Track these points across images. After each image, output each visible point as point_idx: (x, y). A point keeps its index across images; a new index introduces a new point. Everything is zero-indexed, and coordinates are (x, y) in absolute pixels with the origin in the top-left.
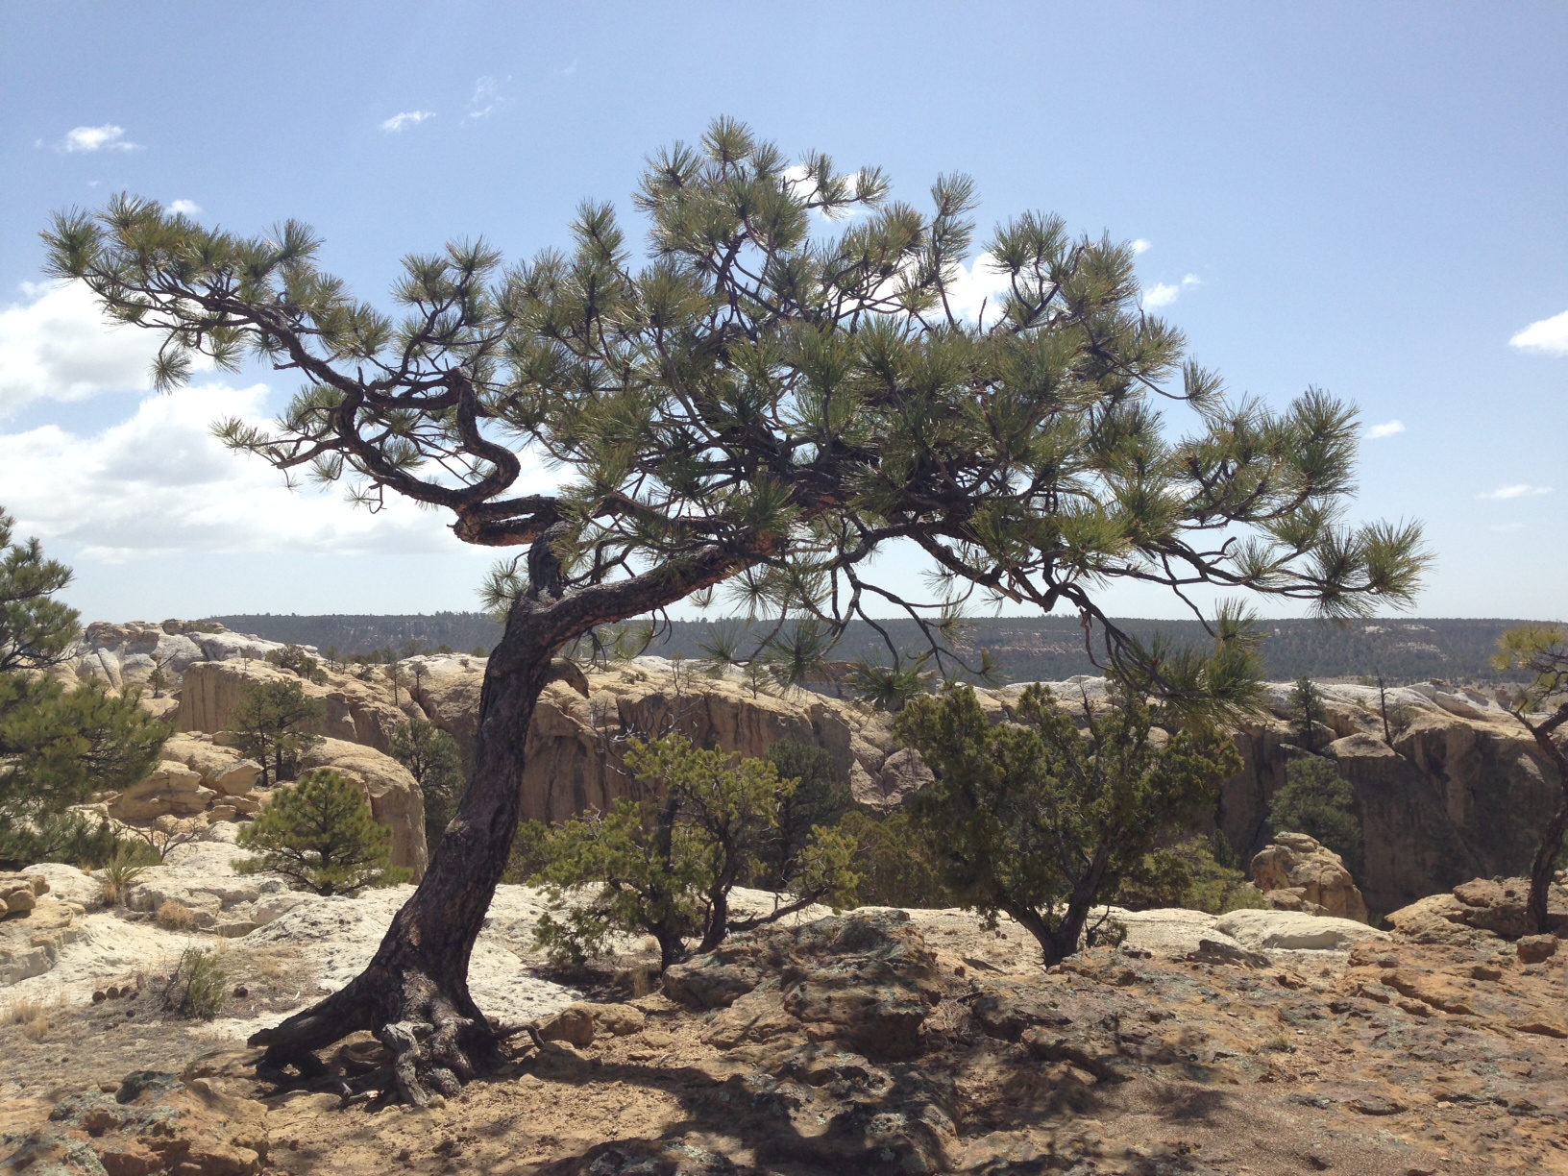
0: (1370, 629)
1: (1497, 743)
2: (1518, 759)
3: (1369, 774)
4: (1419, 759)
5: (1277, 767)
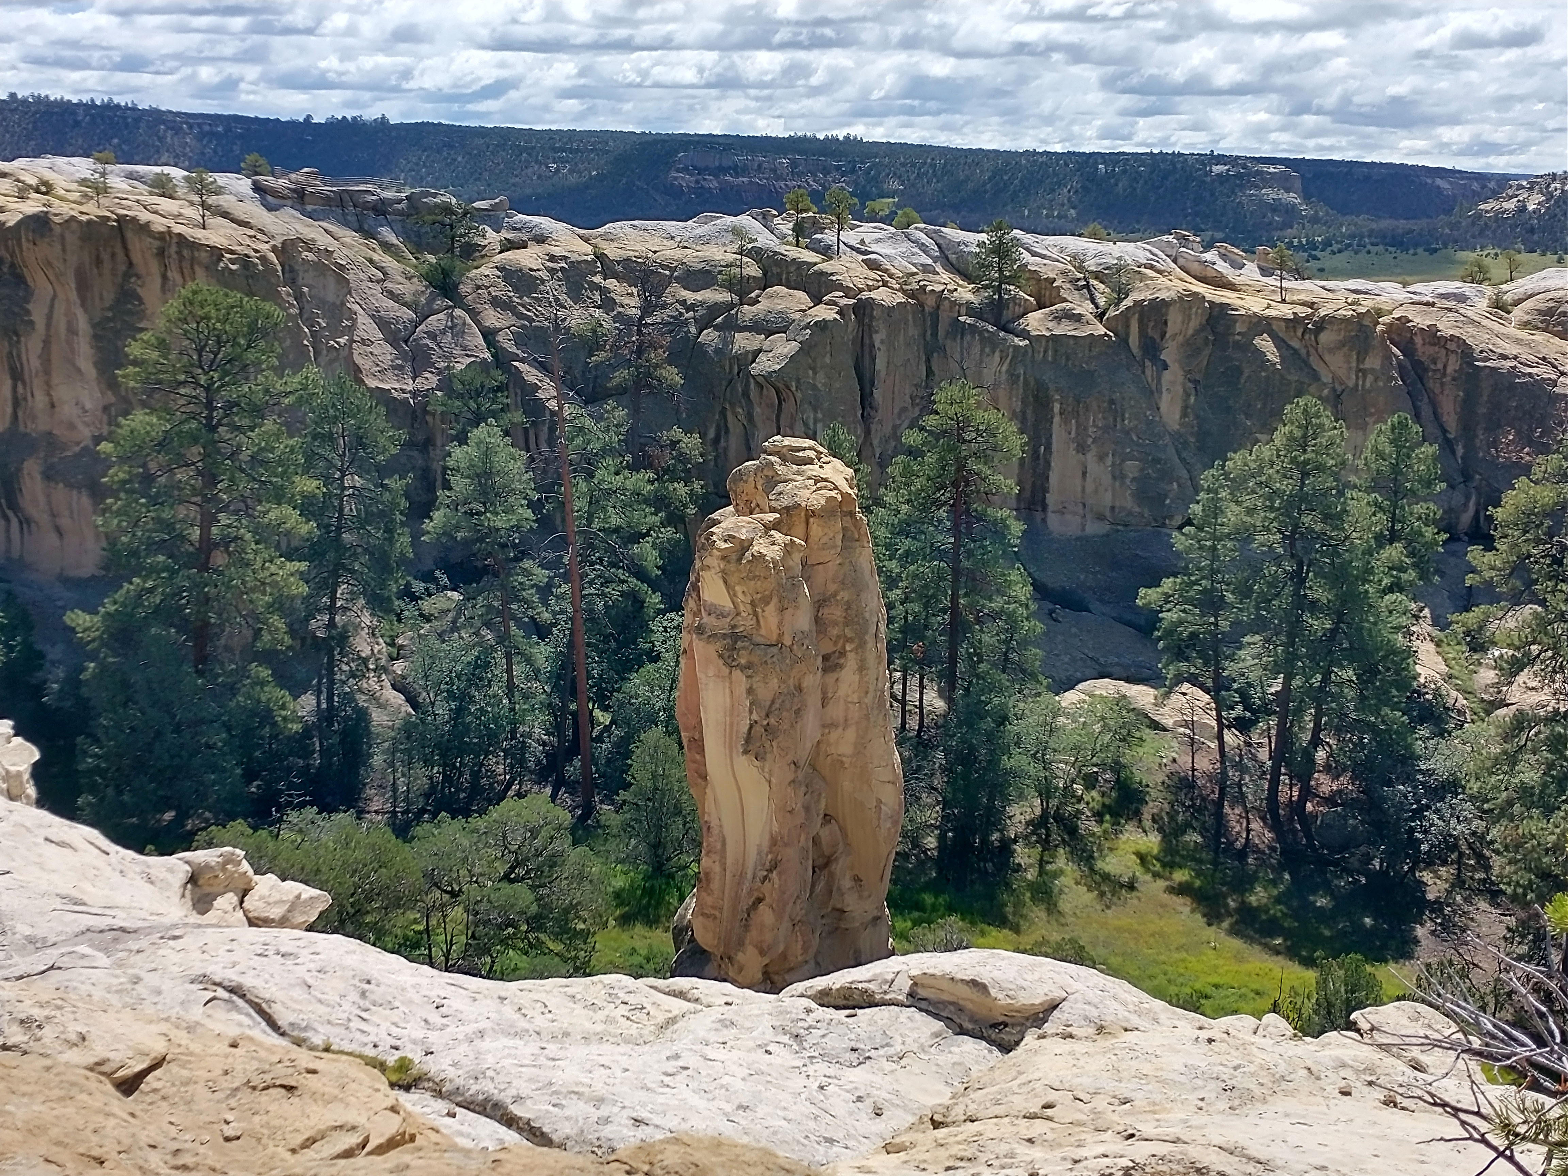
1: (1234, 319)
2: (1257, 341)
3: (1068, 359)
4: (1134, 340)
5: (954, 348)
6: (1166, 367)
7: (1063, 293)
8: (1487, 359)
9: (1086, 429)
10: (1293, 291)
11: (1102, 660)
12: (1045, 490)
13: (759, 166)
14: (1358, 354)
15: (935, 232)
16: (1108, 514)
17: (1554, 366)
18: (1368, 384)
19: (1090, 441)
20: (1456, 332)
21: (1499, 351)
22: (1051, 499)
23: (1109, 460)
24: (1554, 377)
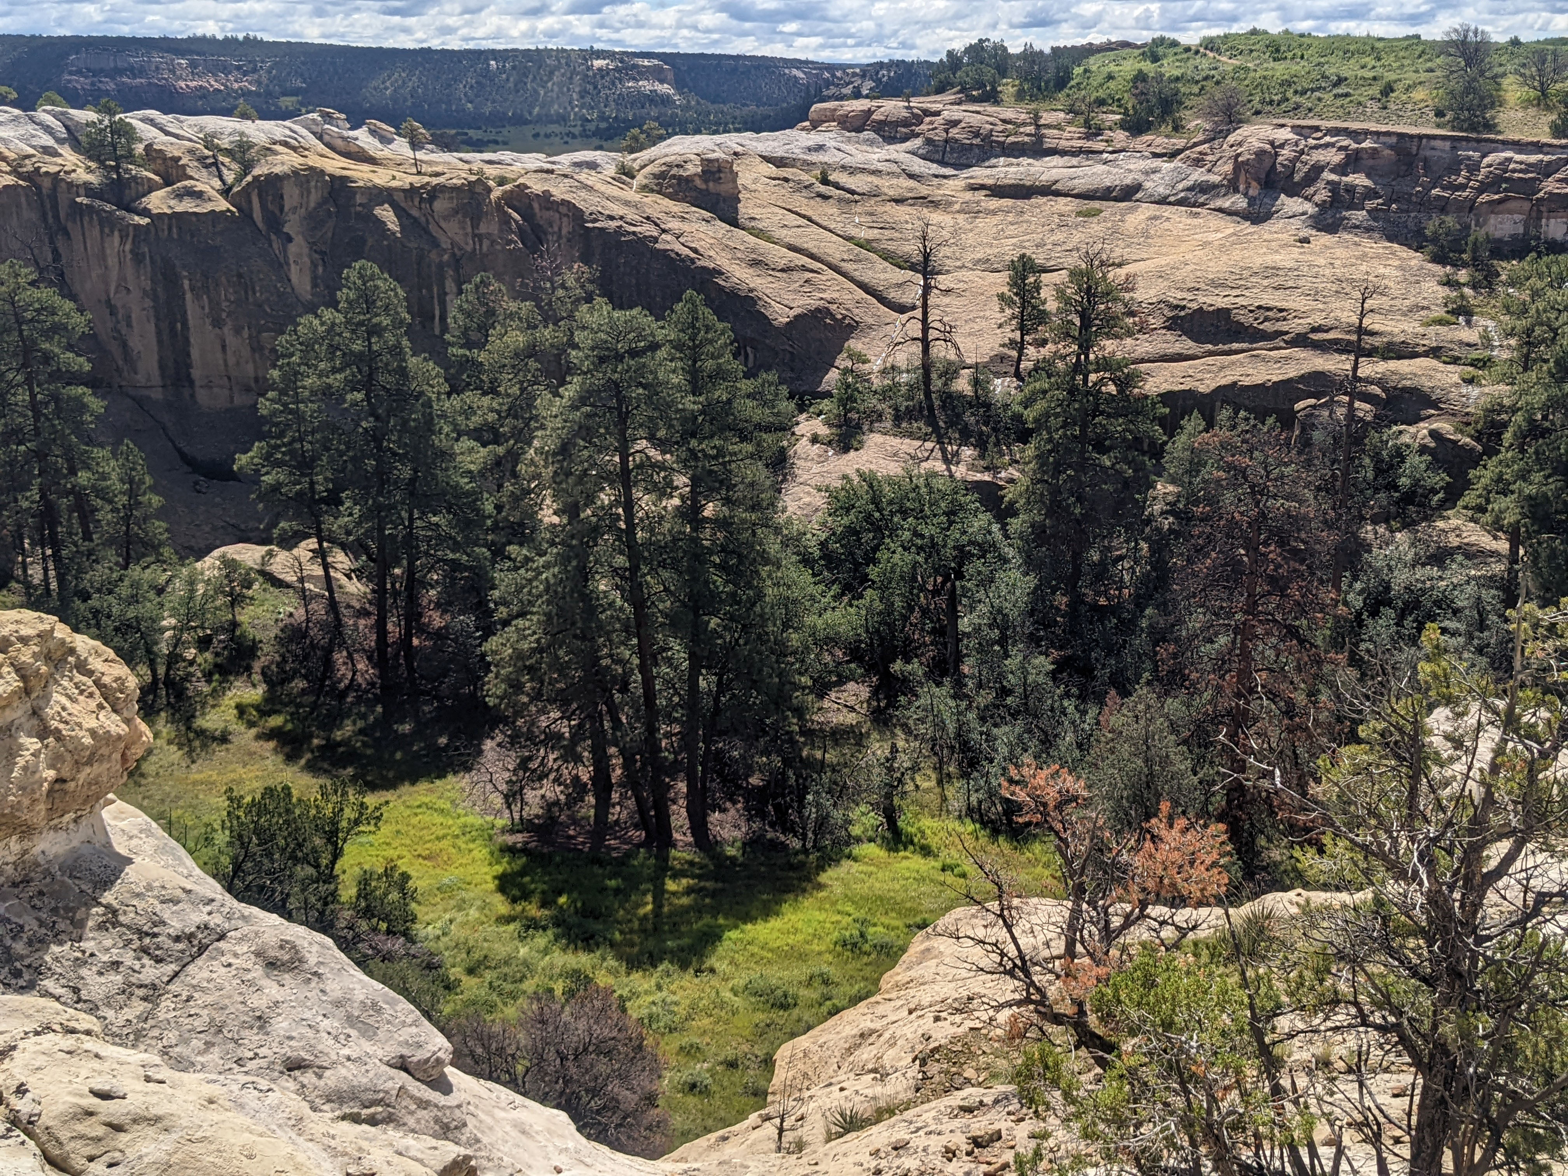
0: (598, 63)
1: (353, 191)
2: (378, 211)
3: (192, 236)
4: (257, 215)
5: (74, 230)
6: (290, 239)
7: (189, 171)
8: (595, 221)
9: (218, 304)
10: (429, 163)
11: (243, 527)
12: (189, 366)
13: (157, 68)
14: (472, 219)
15: (63, 113)
16: (253, 384)
17: (657, 225)
18: (485, 248)
19: (224, 315)
20: (567, 197)
21: (607, 212)
22: (196, 373)
23: (246, 333)
24: (656, 234)
